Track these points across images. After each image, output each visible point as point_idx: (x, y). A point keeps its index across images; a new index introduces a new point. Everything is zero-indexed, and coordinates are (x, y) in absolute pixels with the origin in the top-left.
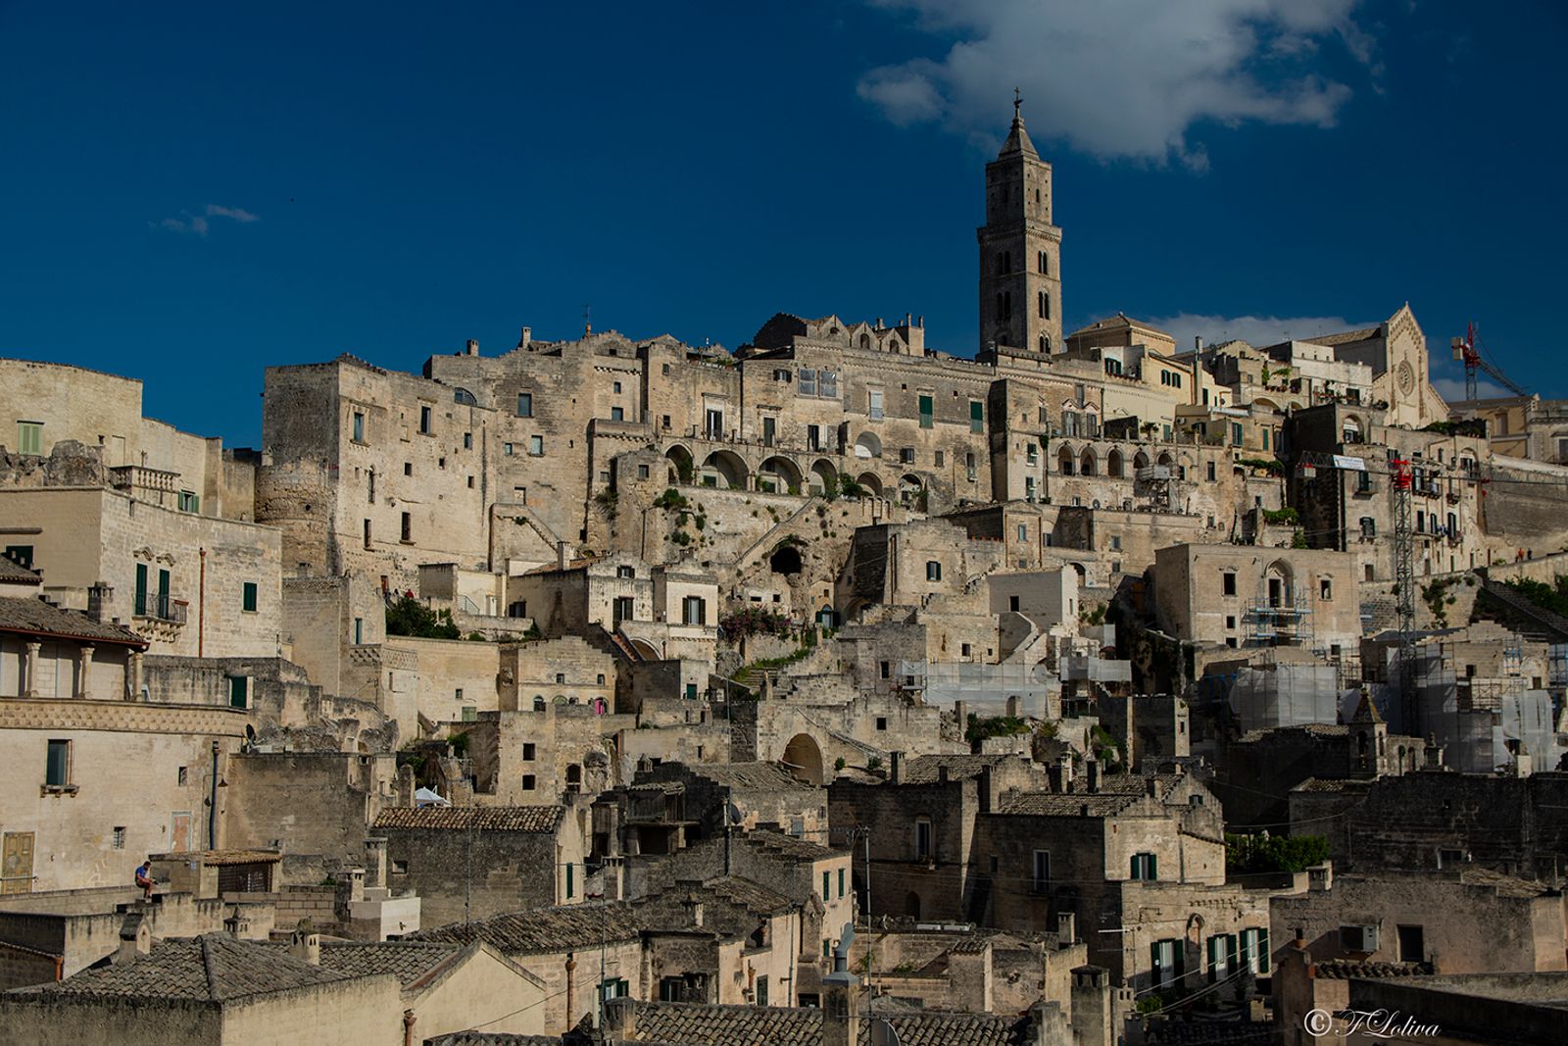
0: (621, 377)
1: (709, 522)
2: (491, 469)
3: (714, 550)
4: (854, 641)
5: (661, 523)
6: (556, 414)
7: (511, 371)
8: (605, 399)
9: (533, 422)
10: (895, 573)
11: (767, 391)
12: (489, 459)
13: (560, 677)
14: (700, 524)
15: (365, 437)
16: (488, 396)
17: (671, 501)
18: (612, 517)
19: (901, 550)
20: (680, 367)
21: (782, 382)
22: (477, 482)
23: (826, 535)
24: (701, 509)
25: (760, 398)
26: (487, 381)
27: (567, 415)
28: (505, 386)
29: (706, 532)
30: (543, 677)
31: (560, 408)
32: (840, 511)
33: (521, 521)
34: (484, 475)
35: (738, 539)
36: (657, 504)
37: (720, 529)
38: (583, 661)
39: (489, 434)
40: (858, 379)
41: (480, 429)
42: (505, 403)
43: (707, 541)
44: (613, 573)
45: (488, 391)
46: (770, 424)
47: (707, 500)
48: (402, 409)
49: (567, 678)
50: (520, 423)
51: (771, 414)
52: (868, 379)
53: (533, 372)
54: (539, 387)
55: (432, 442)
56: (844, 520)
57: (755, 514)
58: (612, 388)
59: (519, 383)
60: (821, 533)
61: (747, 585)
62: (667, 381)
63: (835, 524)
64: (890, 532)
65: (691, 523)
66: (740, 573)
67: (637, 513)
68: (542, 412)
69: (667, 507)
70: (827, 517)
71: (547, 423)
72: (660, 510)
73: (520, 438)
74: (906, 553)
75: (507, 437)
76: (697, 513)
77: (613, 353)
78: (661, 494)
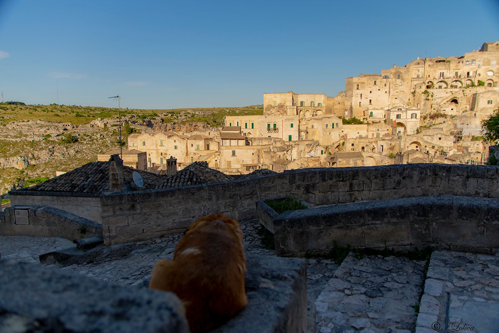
0: (419, 69)
1: (435, 96)
2: (391, 90)
3: (435, 101)
4: (456, 119)
5: (423, 97)
6: (404, 78)
7: (396, 71)
8: (415, 74)
9: (400, 80)
10: (478, 104)
11: (456, 66)
12: (391, 88)
13: (378, 130)
14: (432, 96)
15: (359, 88)
16: (392, 76)
17: (426, 92)
18: (414, 96)
19: (480, 98)
20: (433, 65)
21: (461, 64)
22: (388, 92)
23: (464, 96)
24: (433, 93)
25: (454, 68)
26: (391, 73)
27: (407, 78)
28: (395, 74)
29: (433, 98)
30: (374, 130)
31: (405, 76)
32: (469, 91)
33: (396, 98)
34: (389, 91)
35: (442, 98)
36: (423, 93)
37: (437, 97)
38: (384, 127)
39: (391, 83)
40: (489, 58)
41: (389, 83)
42: (395, 77)
43: (434, 100)
44: (397, 110)
45: (392, 75)
46: (457, 73)
47: (434, 91)
48: (369, 82)
49: (379, 130)
50: (397, 80)
51: (457, 71)
52: (492, 58)
53: (400, 70)
54: (401, 73)
55: (377, 86)
56: (470, 92)
57: (447, 93)
58: (417, 71)
59: (398, 73)
60: (463, 95)
61: (442, 108)
62: (430, 68)
63: (467, 93)
64: (477, 95)
65: (430, 96)
66: (440, 106)
67: (419, 95)
68: (402, 78)
69: (425, 93)
70: (465, 92)
71: (403, 80)
72: (423, 94)
73: (397, 83)
74: (481, 99)
75: (395, 83)
76: (432, 94)
77: (419, 64)
78: (423, 91)
